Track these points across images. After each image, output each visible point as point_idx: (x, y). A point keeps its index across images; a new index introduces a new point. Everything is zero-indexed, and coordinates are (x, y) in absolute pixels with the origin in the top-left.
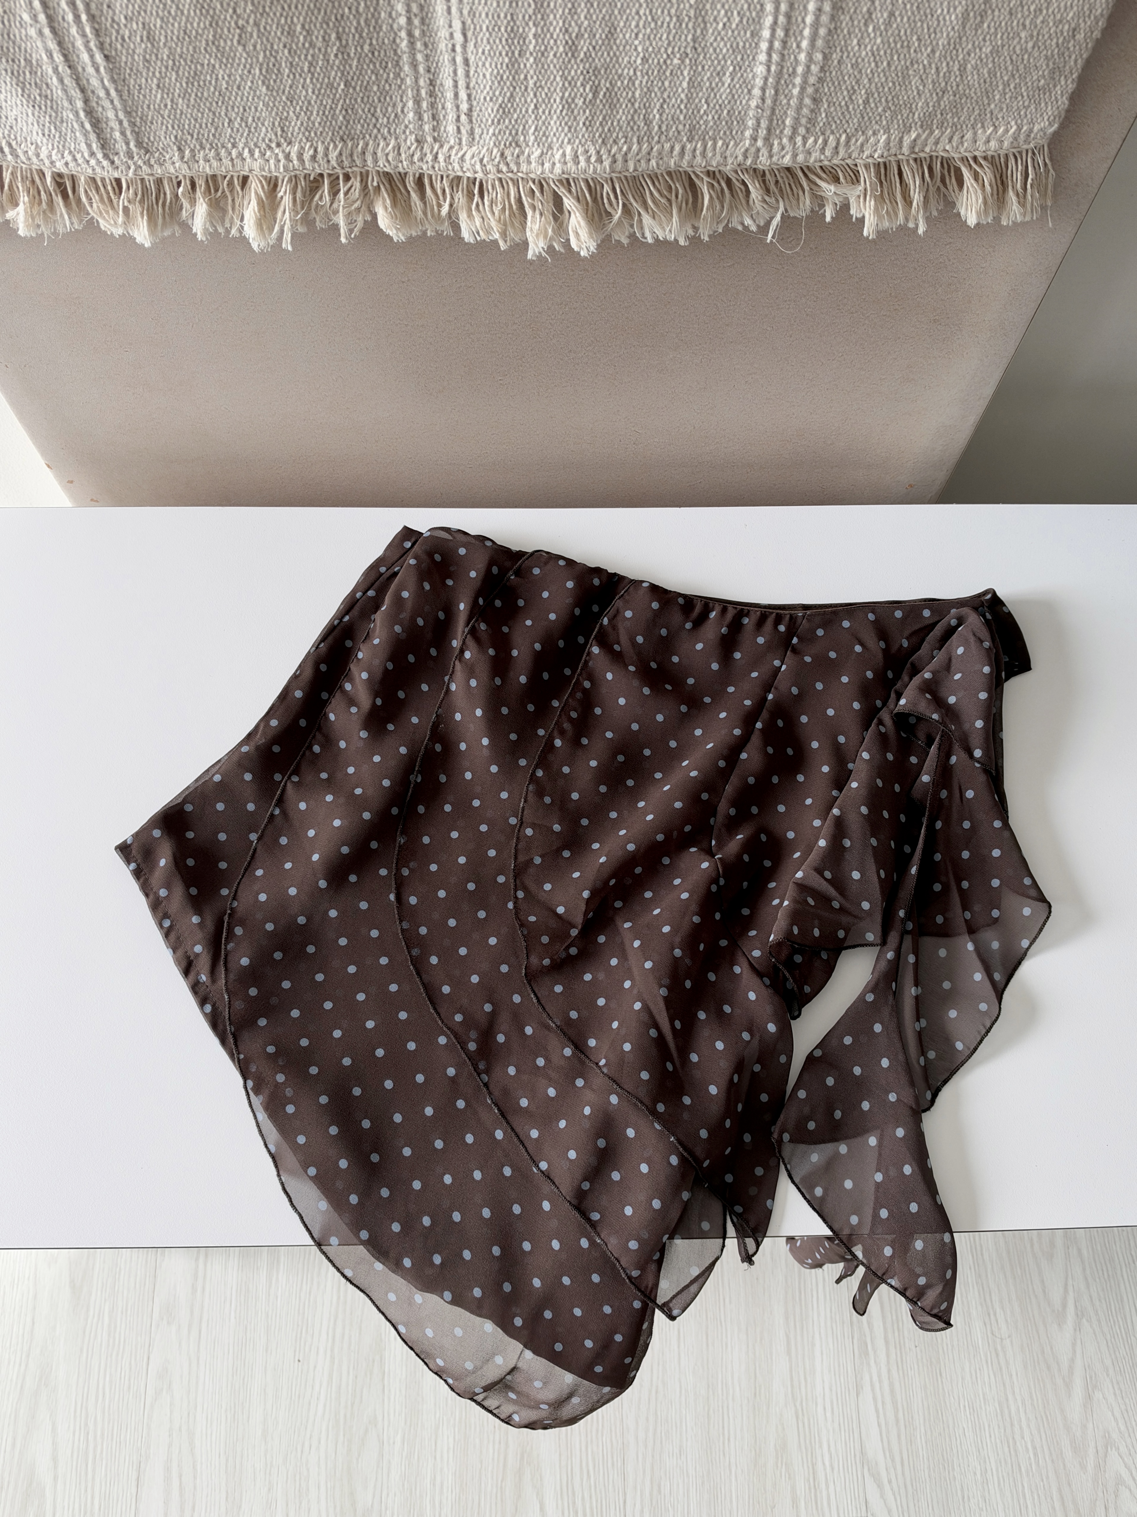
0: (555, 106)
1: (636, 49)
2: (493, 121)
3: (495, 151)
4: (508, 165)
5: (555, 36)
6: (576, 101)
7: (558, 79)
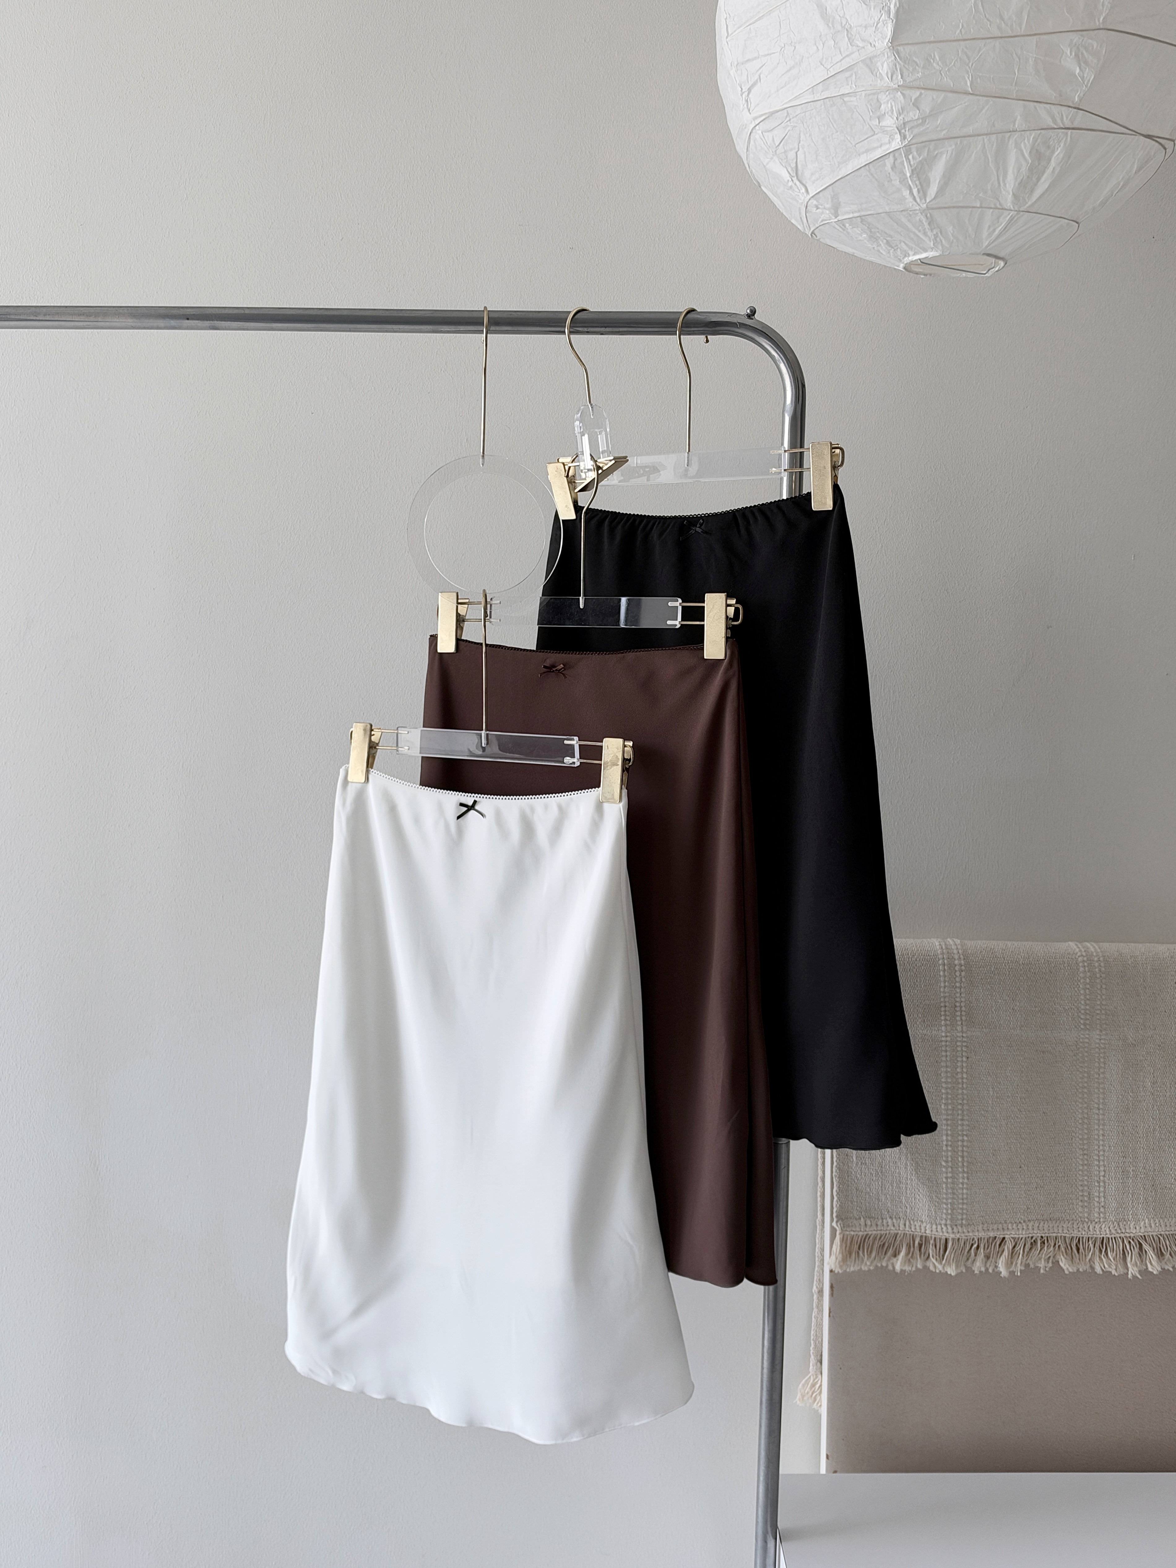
0: (1140, 1201)
1: (1171, 1175)
2: (1114, 1209)
3: (1115, 1223)
4: (1120, 1229)
5: (1140, 1170)
6: (1149, 1198)
7: (1141, 1189)
